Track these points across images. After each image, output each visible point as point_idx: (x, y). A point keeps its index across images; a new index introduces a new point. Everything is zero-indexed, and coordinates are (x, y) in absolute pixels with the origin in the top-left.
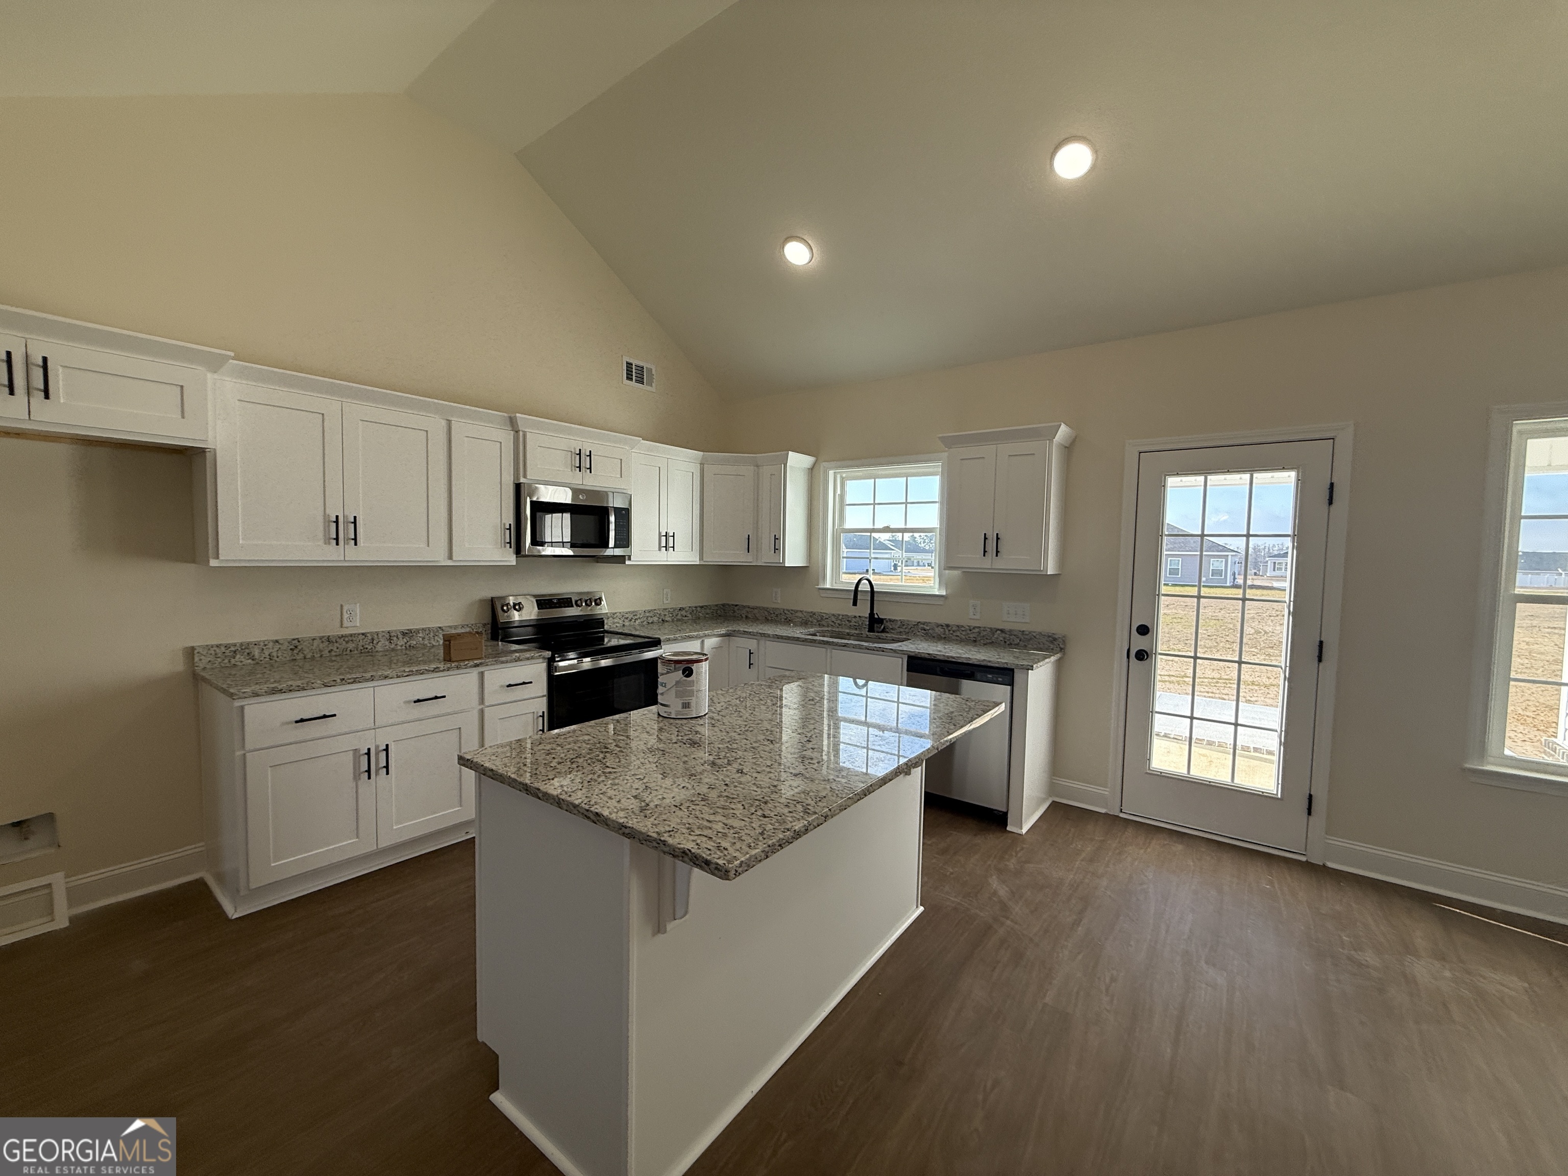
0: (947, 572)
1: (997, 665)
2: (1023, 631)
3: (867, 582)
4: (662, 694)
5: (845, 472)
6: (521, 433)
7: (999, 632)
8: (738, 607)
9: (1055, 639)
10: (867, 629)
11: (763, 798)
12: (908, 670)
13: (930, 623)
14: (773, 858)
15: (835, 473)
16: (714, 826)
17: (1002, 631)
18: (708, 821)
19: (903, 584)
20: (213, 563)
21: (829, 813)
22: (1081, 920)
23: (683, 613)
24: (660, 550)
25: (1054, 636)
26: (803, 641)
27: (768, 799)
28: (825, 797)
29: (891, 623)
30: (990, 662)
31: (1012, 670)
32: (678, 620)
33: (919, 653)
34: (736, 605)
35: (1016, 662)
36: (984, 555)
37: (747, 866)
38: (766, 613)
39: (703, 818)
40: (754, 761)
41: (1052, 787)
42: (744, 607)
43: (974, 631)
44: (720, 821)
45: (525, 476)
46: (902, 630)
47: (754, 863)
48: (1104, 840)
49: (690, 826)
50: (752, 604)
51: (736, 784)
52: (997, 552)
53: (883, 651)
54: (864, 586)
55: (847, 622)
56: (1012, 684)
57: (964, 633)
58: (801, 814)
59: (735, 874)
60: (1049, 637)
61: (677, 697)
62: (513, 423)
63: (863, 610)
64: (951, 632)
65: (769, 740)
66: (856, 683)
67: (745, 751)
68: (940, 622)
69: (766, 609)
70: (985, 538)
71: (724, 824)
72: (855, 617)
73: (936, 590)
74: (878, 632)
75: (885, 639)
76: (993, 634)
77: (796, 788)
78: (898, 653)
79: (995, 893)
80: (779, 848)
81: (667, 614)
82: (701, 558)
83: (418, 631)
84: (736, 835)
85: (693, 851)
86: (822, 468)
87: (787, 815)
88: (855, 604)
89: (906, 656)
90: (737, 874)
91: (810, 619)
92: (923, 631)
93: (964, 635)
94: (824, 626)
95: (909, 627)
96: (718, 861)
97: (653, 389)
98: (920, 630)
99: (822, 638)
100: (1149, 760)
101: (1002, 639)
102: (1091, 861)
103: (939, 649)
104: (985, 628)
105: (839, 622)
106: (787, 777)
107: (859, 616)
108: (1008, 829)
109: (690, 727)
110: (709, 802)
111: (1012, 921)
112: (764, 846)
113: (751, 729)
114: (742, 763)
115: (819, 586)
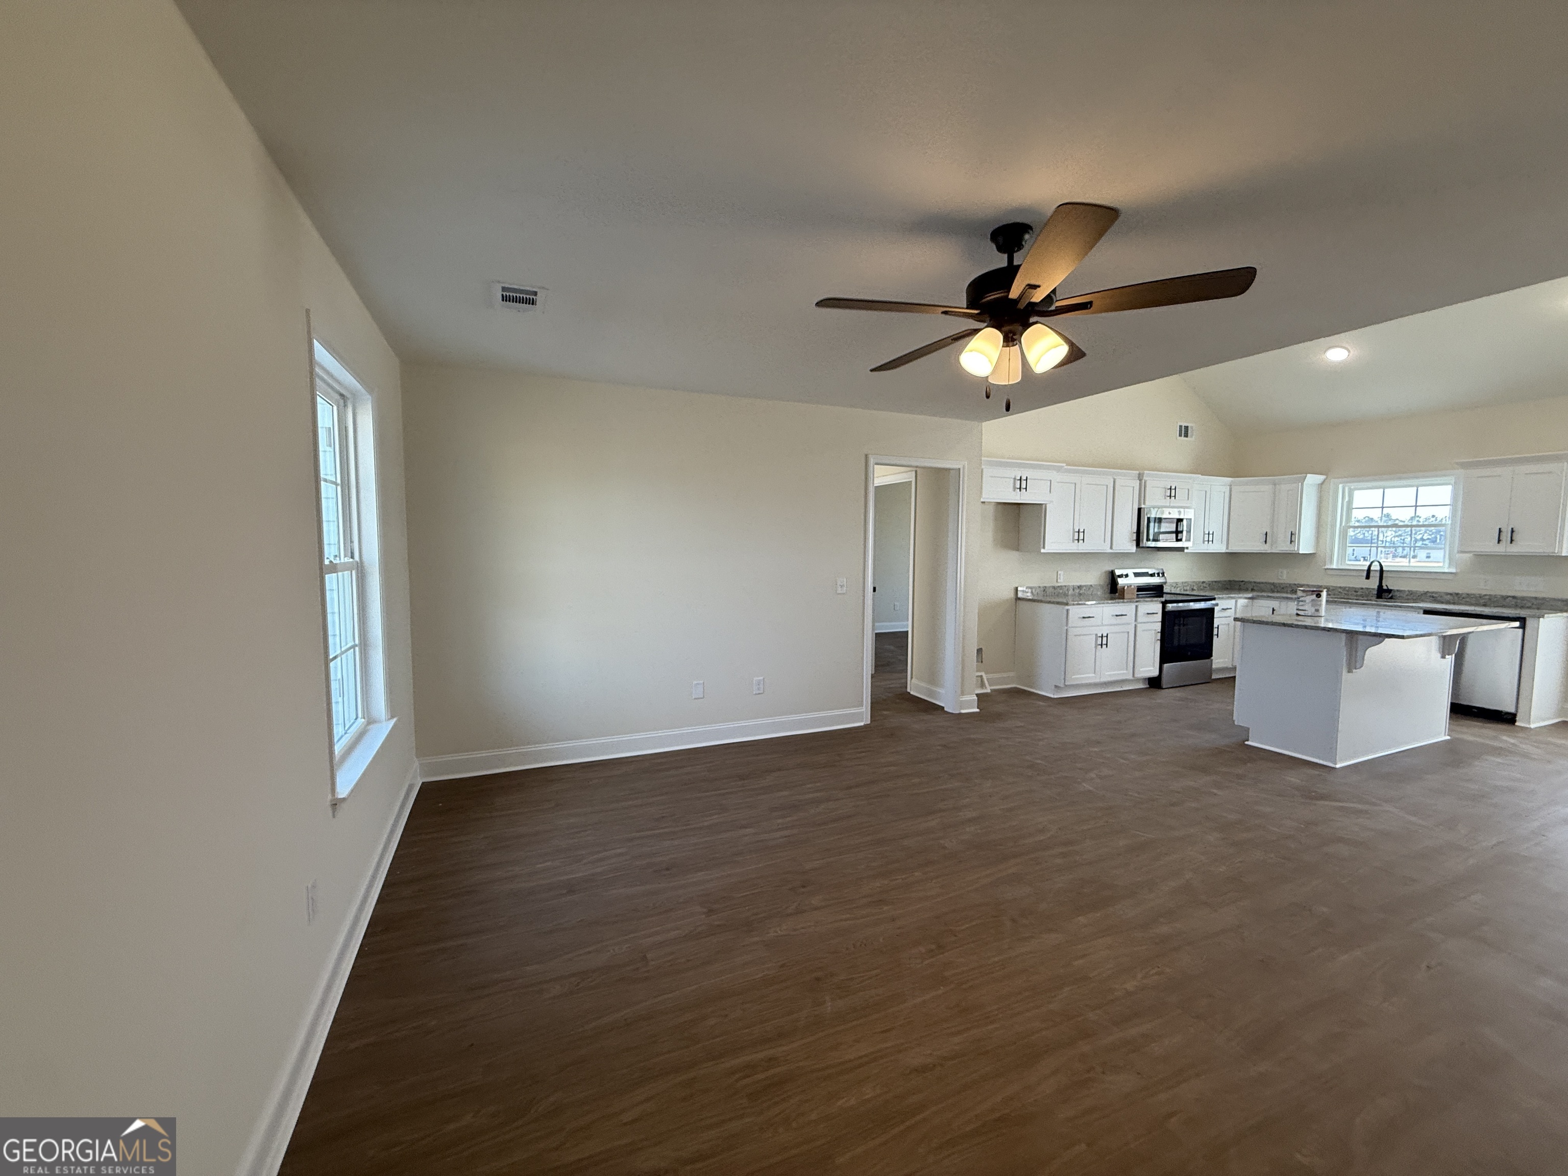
0: (1458, 555)
1: (1506, 614)
2: (1536, 598)
3: (1378, 564)
5: (1353, 486)
6: (1143, 481)
7: (1510, 598)
8: (1243, 583)
10: (1376, 595)
15: (1344, 486)
17: (1514, 598)
20: (1043, 551)
24: (1204, 542)
25: (1567, 601)
29: (1400, 592)
30: (1502, 613)
34: (1242, 581)
36: (1498, 543)
38: (1272, 586)
43: (1484, 598)
45: (1144, 504)
50: (1258, 581)
52: (1512, 540)
55: (1361, 590)
56: (1524, 627)
57: (1473, 599)
62: (1140, 477)
64: (1461, 598)
68: (1449, 592)
73: (1446, 569)
74: (1388, 597)
76: (1505, 599)
78: (1413, 607)
79: (1507, 741)
82: (1227, 548)
83: (1083, 586)
86: (1331, 484)
92: (1431, 598)
93: (1474, 601)
95: (1417, 595)
97: (1193, 439)
98: (1428, 598)
101: (1513, 603)
103: (1454, 607)
104: (1495, 595)
105: (1353, 590)
108: (1517, 723)
115: (1326, 567)
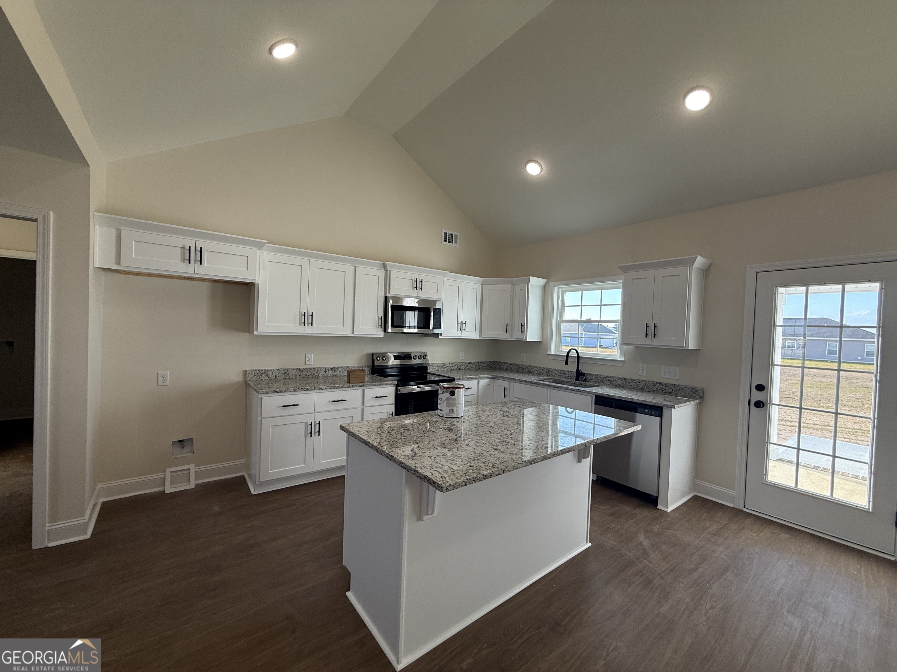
0: (625, 346)
1: (651, 404)
2: (675, 385)
3: (575, 351)
4: (440, 404)
5: (564, 288)
6: (388, 271)
7: (658, 384)
8: (501, 363)
9: (696, 391)
10: (575, 379)
11: (474, 458)
12: (595, 404)
13: (614, 377)
14: (469, 486)
15: (558, 288)
16: (444, 467)
17: (660, 384)
18: (441, 465)
19: (599, 353)
20: (255, 333)
21: (506, 469)
22: (697, 569)
23: (471, 365)
24: (457, 330)
25: (696, 389)
26: (534, 384)
27: (476, 458)
28: (506, 461)
29: (590, 376)
30: (646, 401)
31: (662, 408)
32: (468, 369)
33: (602, 394)
34: (501, 362)
35: (664, 403)
36: (646, 337)
37: (455, 487)
38: (517, 367)
39: (439, 463)
40: (477, 441)
41: (693, 486)
42: (505, 363)
43: (642, 383)
44: (447, 466)
45: (389, 293)
46: (596, 380)
47: (458, 487)
49: (432, 466)
50: (509, 362)
51: (463, 450)
52: (655, 335)
53: (580, 392)
54: (573, 354)
55: (564, 374)
56: (661, 416)
57: (635, 384)
58: (490, 468)
59: (446, 490)
60: (692, 389)
61: (447, 406)
62: (384, 266)
63: (572, 367)
64: (627, 383)
65: (489, 431)
66: (567, 411)
67: (475, 435)
68: (620, 376)
69: (517, 365)
70: (647, 327)
71: (449, 467)
72: (568, 371)
73: (618, 357)
74: (581, 381)
75: (585, 385)
76: (655, 385)
77: (493, 455)
78: (589, 393)
79: (640, 544)
80: (473, 482)
81: (462, 365)
82: (480, 336)
83: (338, 368)
84: (453, 473)
85: (429, 476)
86: (550, 285)
87: (483, 467)
88: (566, 363)
89: (595, 396)
91: (542, 372)
92: (609, 382)
93: (635, 385)
94: (550, 376)
95: (601, 379)
96: (439, 482)
97: (458, 245)
98: (607, 381)
99: (547, 383)
100: (766, 475)
101: (660, 389)
102: (714, 535)
103: (615, 392)
104: (649, 381)
105: (559, 374)
106: (491, 450)
107: (571, 371)
108: (658, 507)
109: (452, 422)
110: (446, 457)
111: (648, 561)
112: (464, 479)
113: (483, 426)
114: (470, 441)
115: (548, 353)
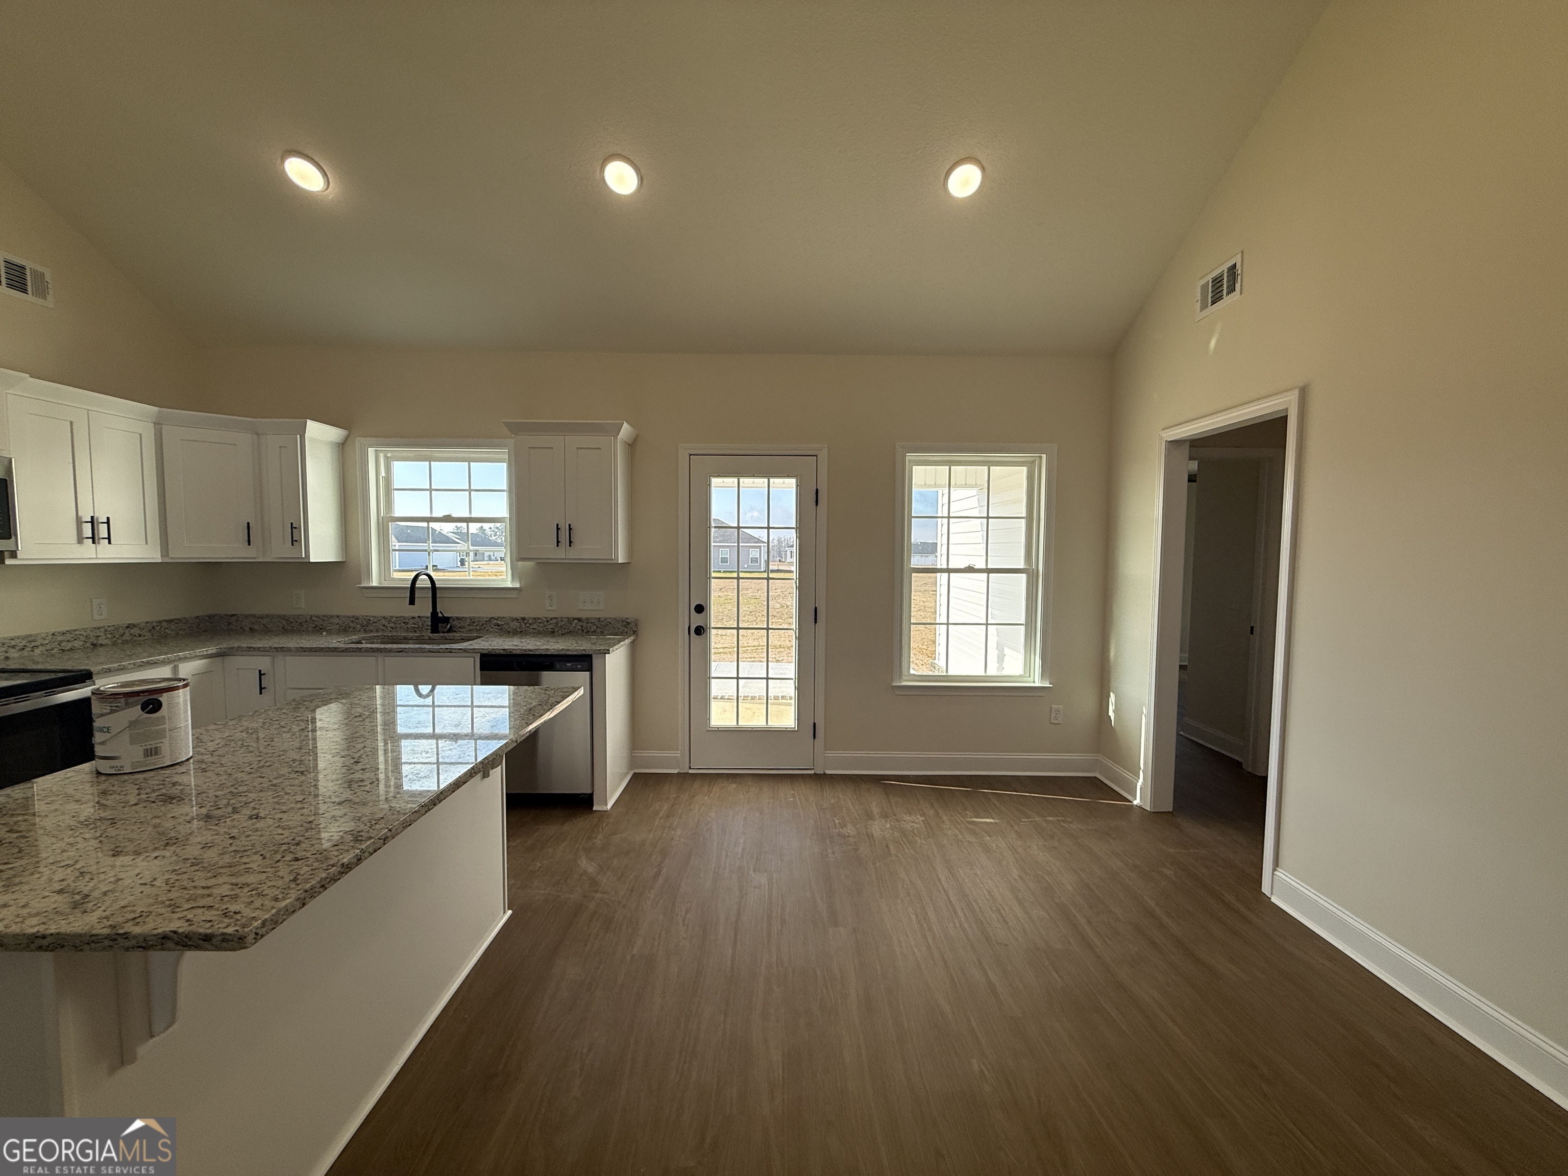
2: (599, 618)
4: (103, 743)
5: (391, 451)
7: (576, 621)
8: (234, 618)
9: (628, 623)
10: (430, 631)
11: (294, 839)
12: (481, 670)
13: (504, 617)
14: (312, 905)
15: (376, 451)
16: (215, 891)
17: (579, 620)
18: (204, 888)
19: (471, 577)
21: (389, 834)
23: (136, 631)
24: (80, 543)
25: (627, 621)
26: (343, 651)
27: (301, 838)
28: (383, 818)
29: (459, 621)
32: (126, 642)
33: (493, 649)
34: (233, 615)
37: (274, 923)
39: (195, 887)
40: (276, 800)
41: (633, 761)
42: (247, 617)
44: (224, 883)
46: (471, 628)
47: (284, 917)
48: (677, 797)
49: (173, 902)
50: (259, 612)
51: (249, 833)
53: (451, 652)
54: (423, 582)
55: (403, 625)
56: (590, 669)
57: (541, 625)
58: (351, 844)
59: (255, 938)
60: (623, 621)
61: (132, 742)
63: (423, 609)
64: (528, 625)
65: (297, 772)
66: (417, 691)
67: (261, 791)
69: (282, 617)
71: (232, 884)
72: (413, 618)
75: (453, 639)
76: (571, 623)
77: (341, 817)
78: (469, 652)
80: (321, 890)
81: (102, 634)
82: (165, 554)
84: (254, 892)
85: (180, 930)
86: (357, 442)
87: (332, 849)
88: (412, 602)
89: (479, 654)
90: (258, 936)
91: (352, 625)
92: (496, 627)
93: (541, 627)
94: (371, 631)
95: (481, 624)
96: (226, 931)
98: (493, 626)
99: (369, 646)
100: (709, 719)
101: (579, 627)
103: (514, 643)
104: (562, 618)
105: (392, 625)
106: (328, 807)
107: (419, 617)
108: (594, 809)
109: (161, 778)
110: (206, 865)
112: (299, 892)
113: (268, 764)
114: (257, 806)
115: (362, 585)
